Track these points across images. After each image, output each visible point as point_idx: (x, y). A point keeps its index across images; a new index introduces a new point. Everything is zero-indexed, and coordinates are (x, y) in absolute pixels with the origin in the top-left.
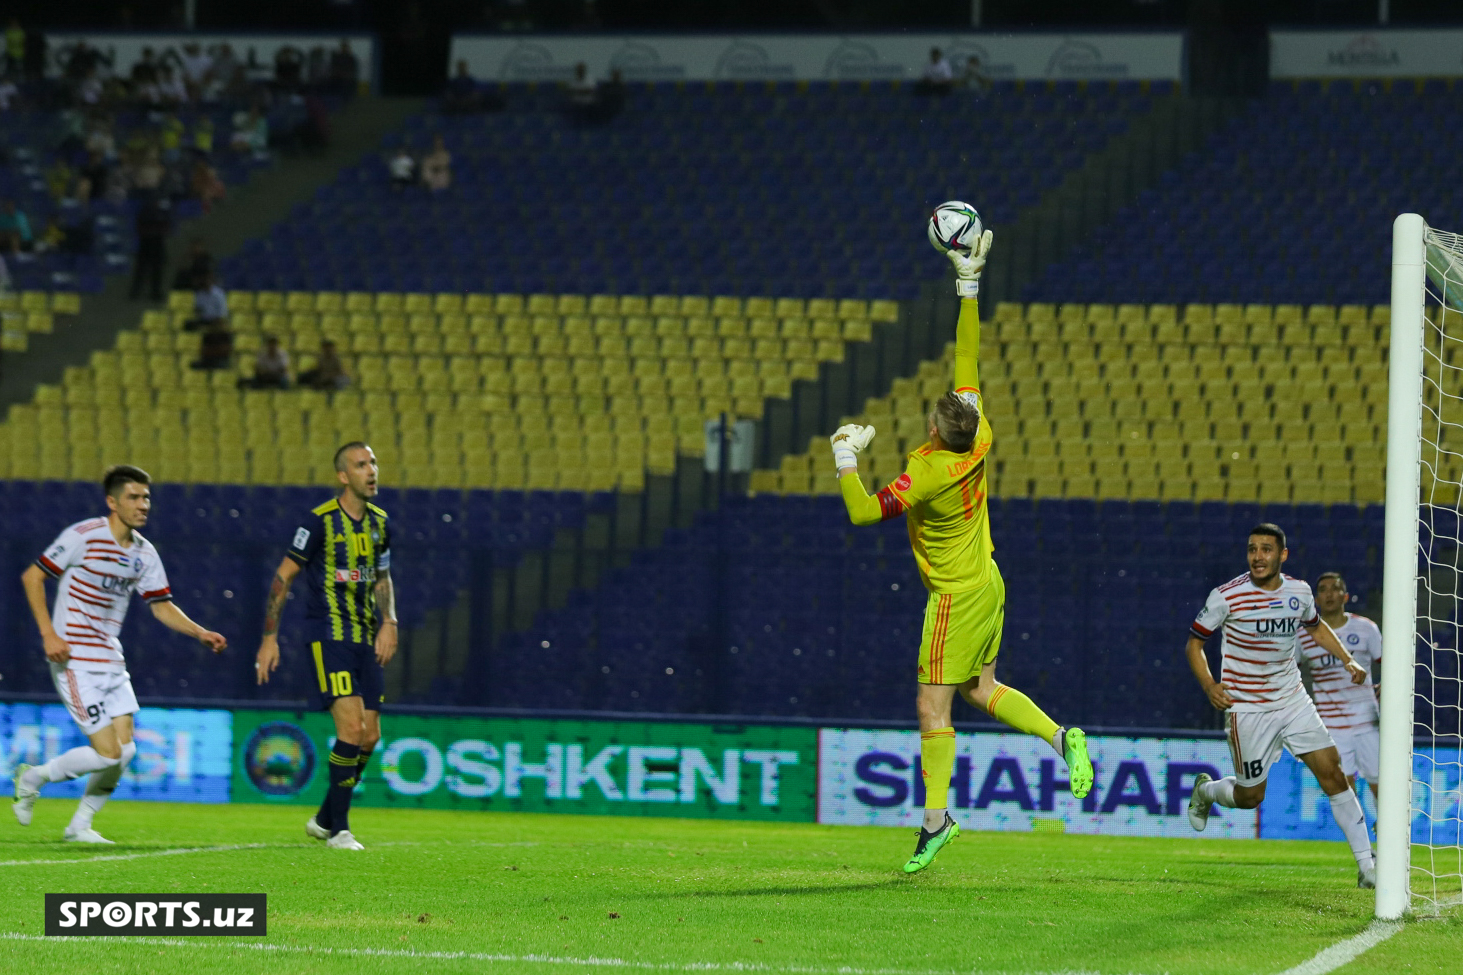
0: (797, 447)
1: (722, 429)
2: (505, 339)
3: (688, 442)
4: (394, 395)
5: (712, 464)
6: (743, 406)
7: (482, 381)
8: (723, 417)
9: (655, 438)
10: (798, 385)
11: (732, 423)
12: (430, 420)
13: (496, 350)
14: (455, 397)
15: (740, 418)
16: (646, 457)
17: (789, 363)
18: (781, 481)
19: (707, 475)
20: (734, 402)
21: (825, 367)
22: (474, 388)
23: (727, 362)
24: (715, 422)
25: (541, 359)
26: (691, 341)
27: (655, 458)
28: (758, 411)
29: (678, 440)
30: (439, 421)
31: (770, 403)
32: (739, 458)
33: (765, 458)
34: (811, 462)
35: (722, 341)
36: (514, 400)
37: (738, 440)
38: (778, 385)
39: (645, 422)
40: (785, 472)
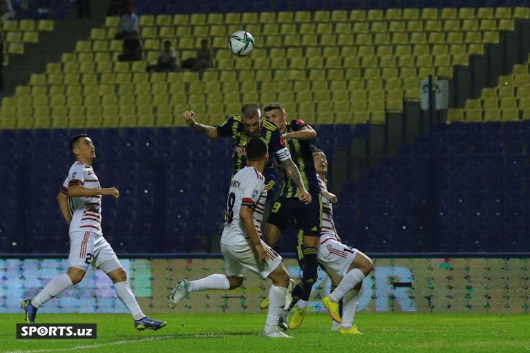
0: (474, 94)
1: (430, 85)
2: (301, 37)
3: (409, 93)
4: (238, 72)
5: (425, 106)
6: (441, 71)
7: (289, 62)
8: (430, 77)
9: (391, 92)
10: (473, 58)
11: (435, 81)
12: (259, 86)
13: (297, 44)
14: (273, 71)
15: (440, 78)
16: (386, 103)
17: (468, 45)
18: (465, 114)
19: (422, 112)
20: (436, 69)
21: (488, 47)
22: (284, 67)
23: (431, 46)
24: (426, 81)
25: (323, 48)
26: (410, 34)
27: (391, 104)
28: (451, 74)
29: (404, 92)
30: (264, 86)
31: (457, 69)
32: (441, 102)
33: (456, 101)
34: (482, 102)
35: (428, 33)
36: (308, 72)
37: (439, 91)
38: (462, 59)
39: (384, 82)
40: (467, 109)
